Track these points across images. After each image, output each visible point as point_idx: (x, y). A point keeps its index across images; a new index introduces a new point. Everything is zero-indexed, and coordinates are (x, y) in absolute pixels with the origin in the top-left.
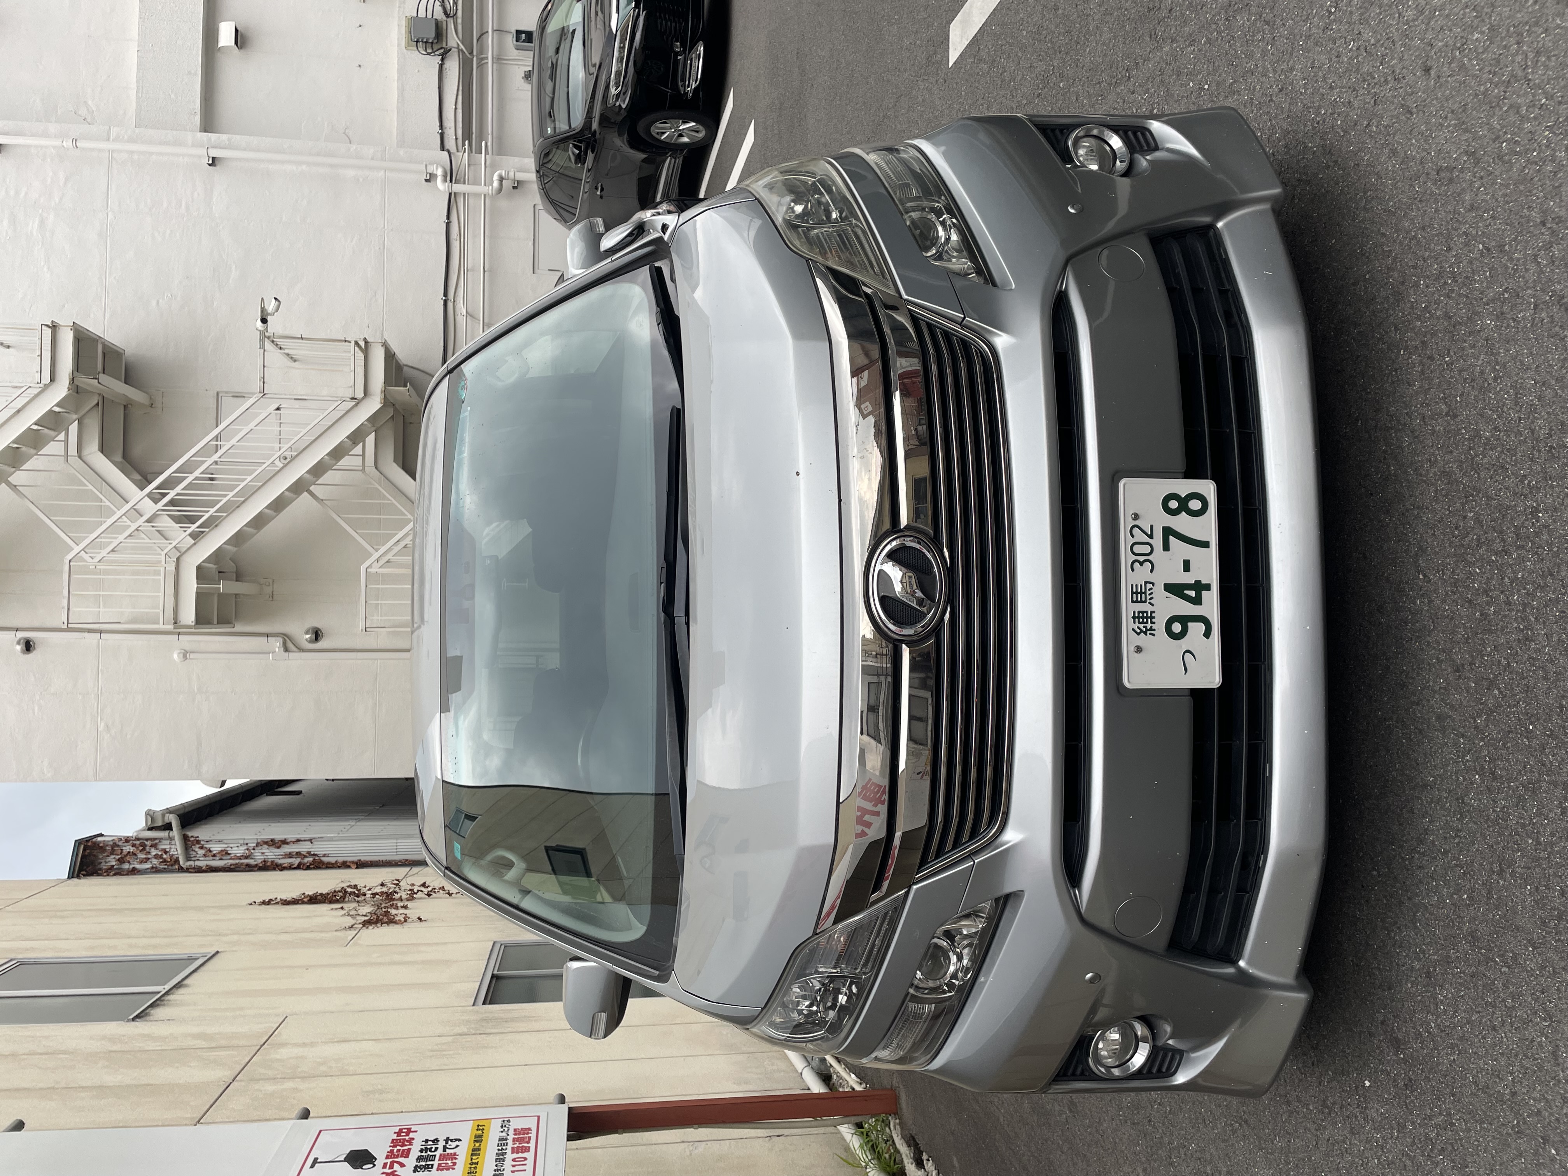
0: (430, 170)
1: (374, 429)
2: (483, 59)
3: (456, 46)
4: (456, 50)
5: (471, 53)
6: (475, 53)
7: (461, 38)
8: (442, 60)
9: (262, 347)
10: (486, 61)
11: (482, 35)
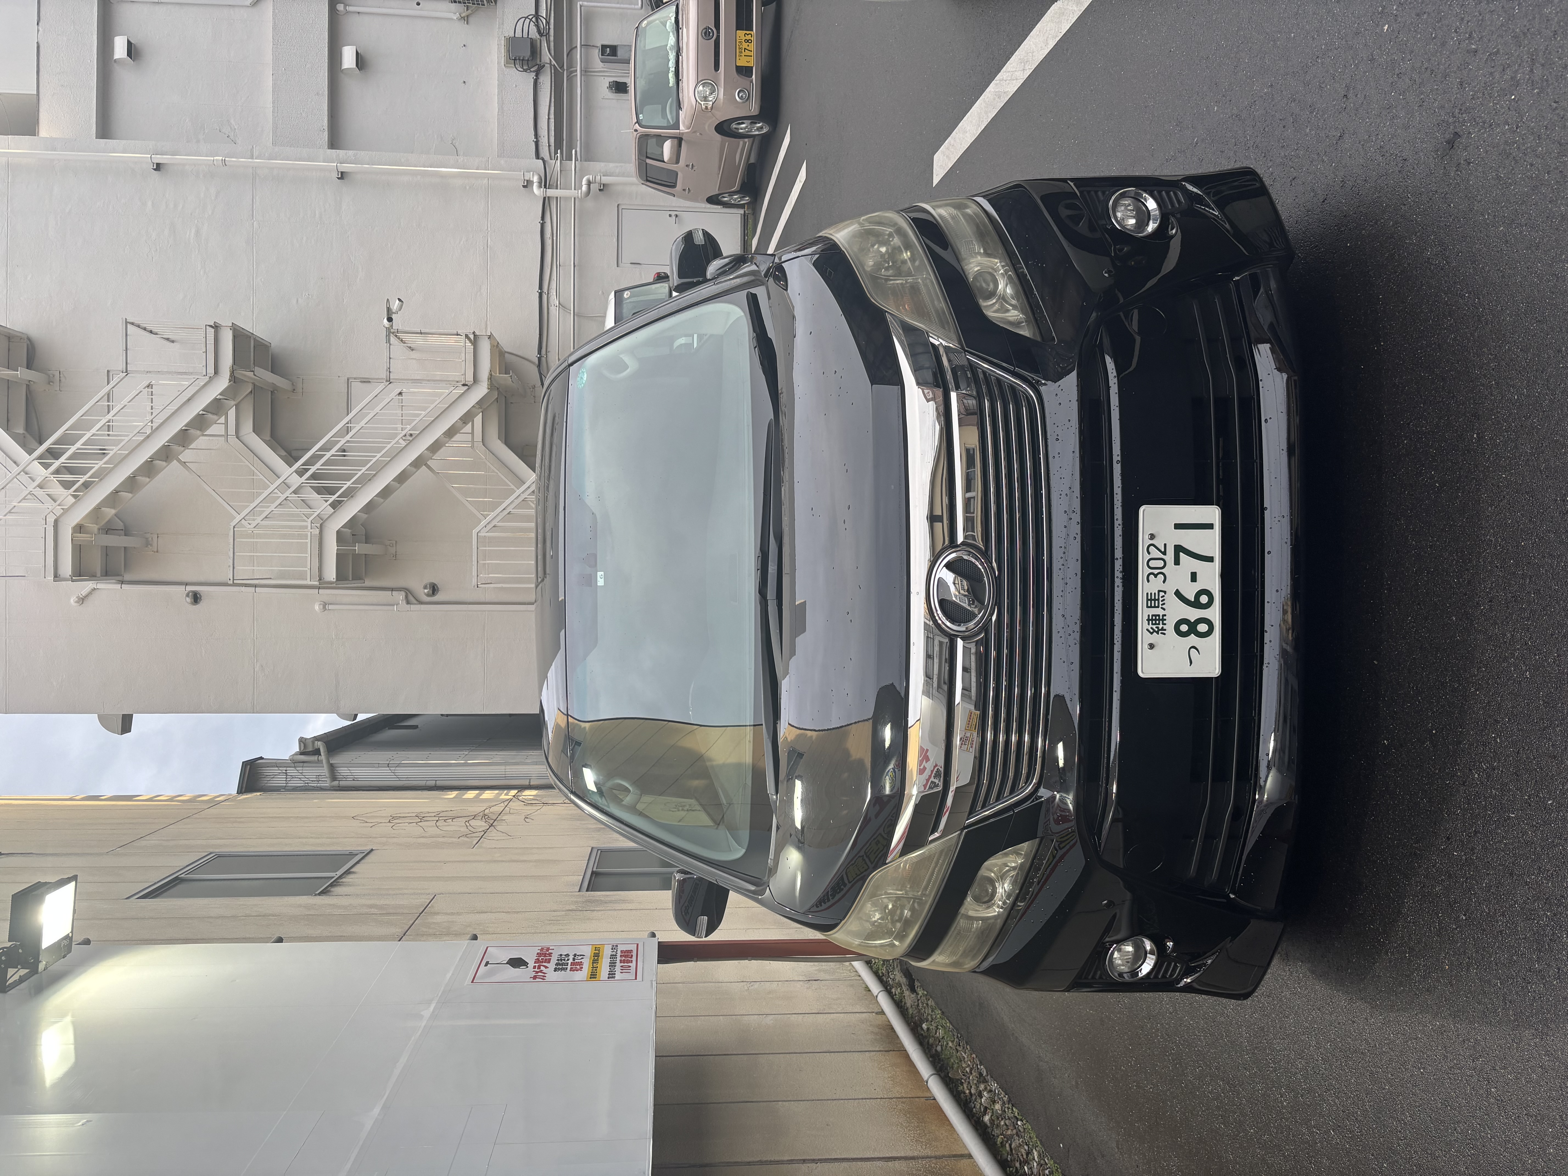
0: (527, 178)
1: (480, 410)
2: (572, 72)
3: (548, 62)
4: (549, 65)
5: (562, 67)
6: (565, 68)
7: (553, 54)
8: (537, 75)
9: (388, 341)
10: (576, 73)
11: (572, 49)
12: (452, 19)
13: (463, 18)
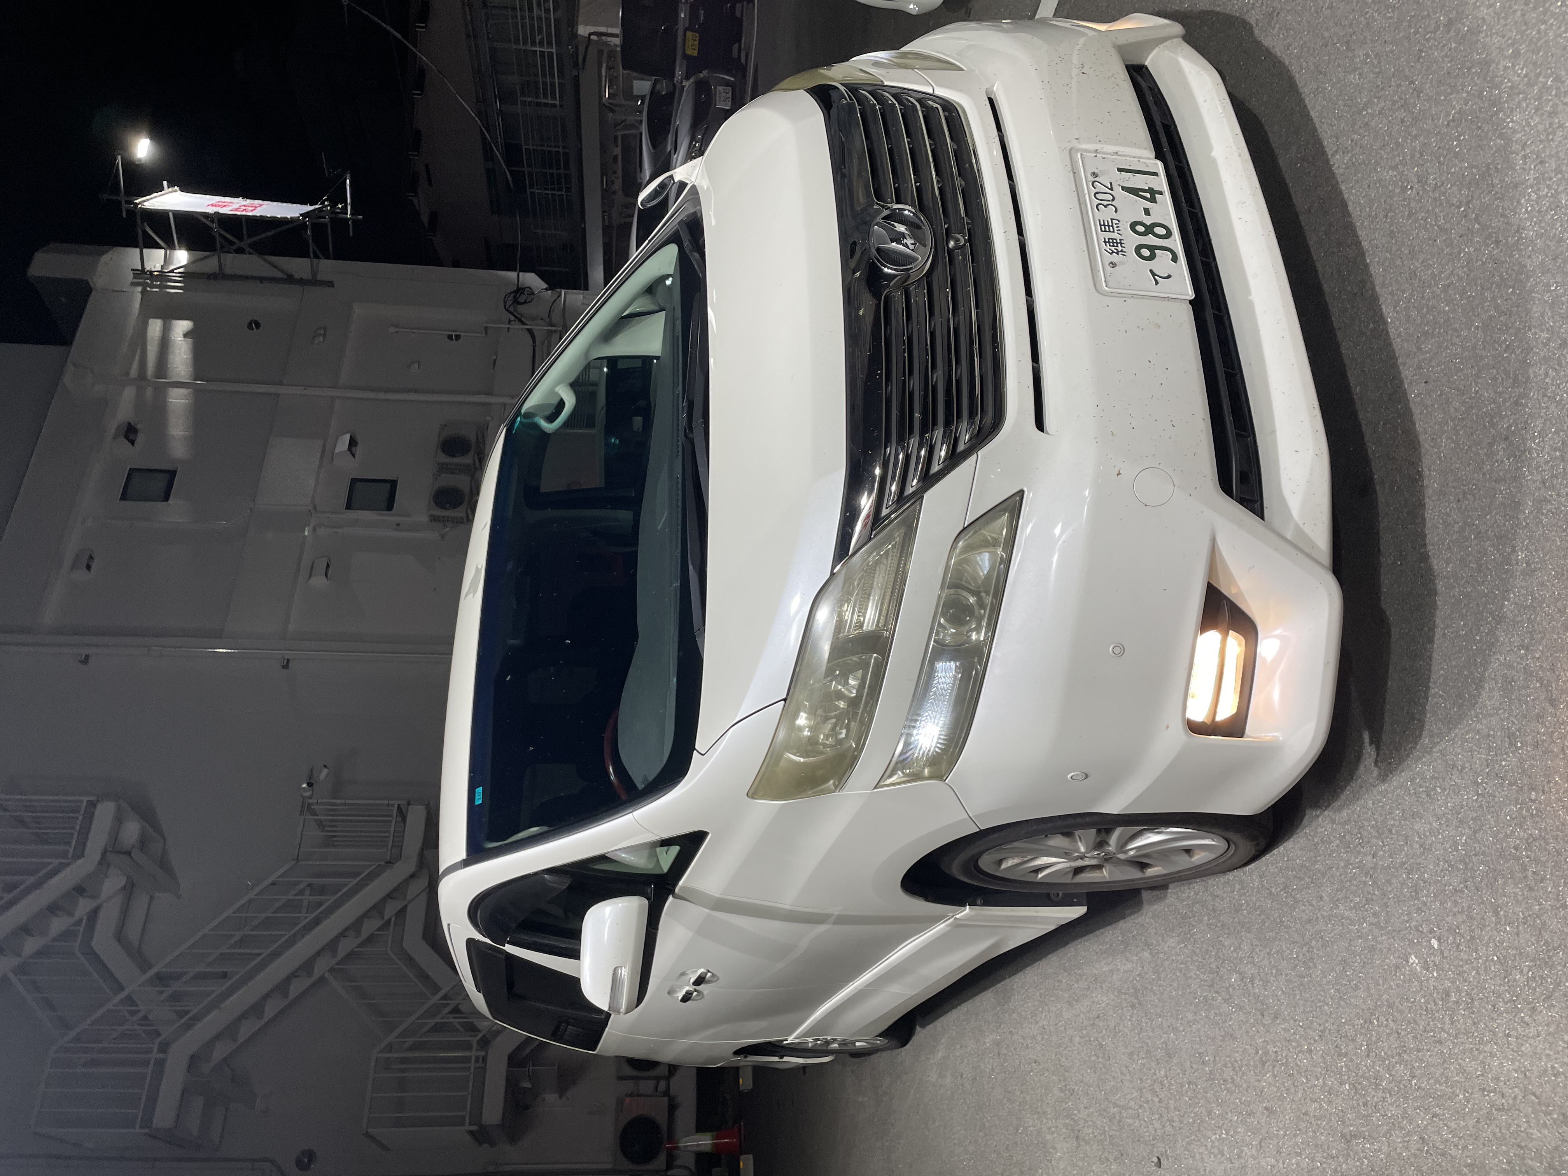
13: (440, 535)
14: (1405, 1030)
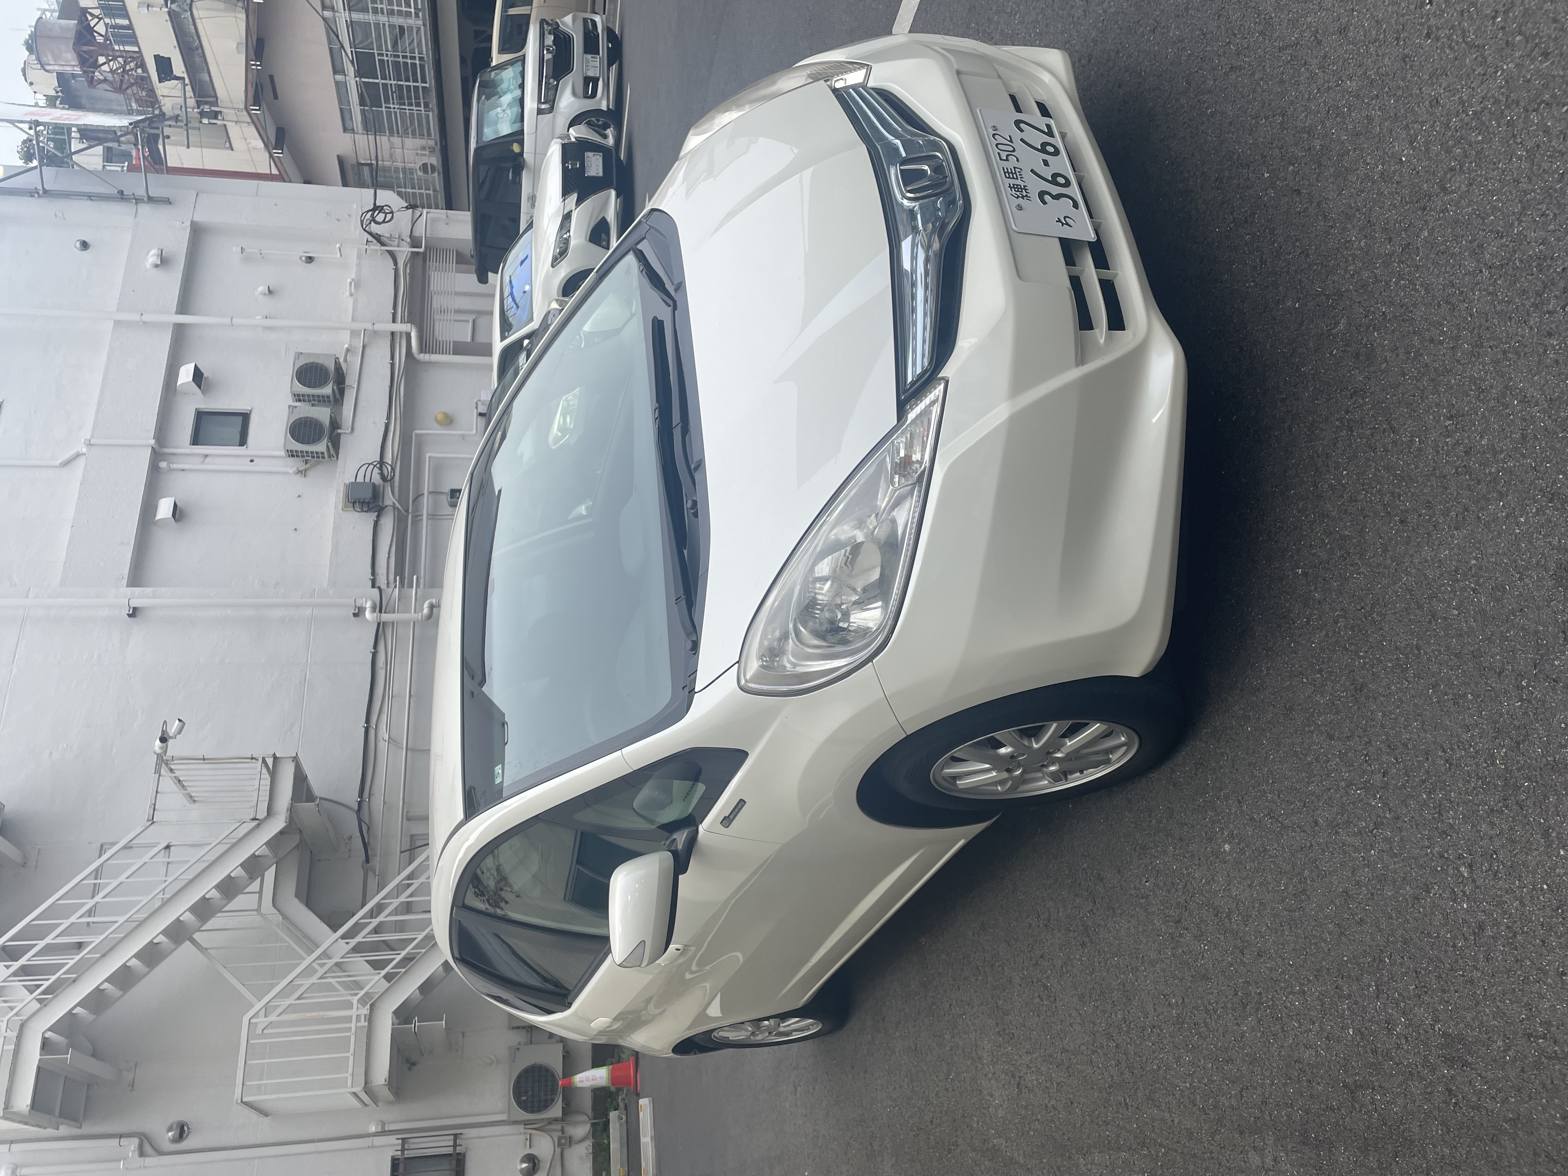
0: (358, 605)
1: (275, 858)
2: (417, 516)
3: (391, 504)
4: (391, 508)
5: (407, 511)
6: (410, 511)
7: (397, 497)
8: (378, 517)
9: (158, 771)
10: (421, 518)
11: (418, 496)
12: (287, 473)
13: (299, 472)
14: (1425, 969)
